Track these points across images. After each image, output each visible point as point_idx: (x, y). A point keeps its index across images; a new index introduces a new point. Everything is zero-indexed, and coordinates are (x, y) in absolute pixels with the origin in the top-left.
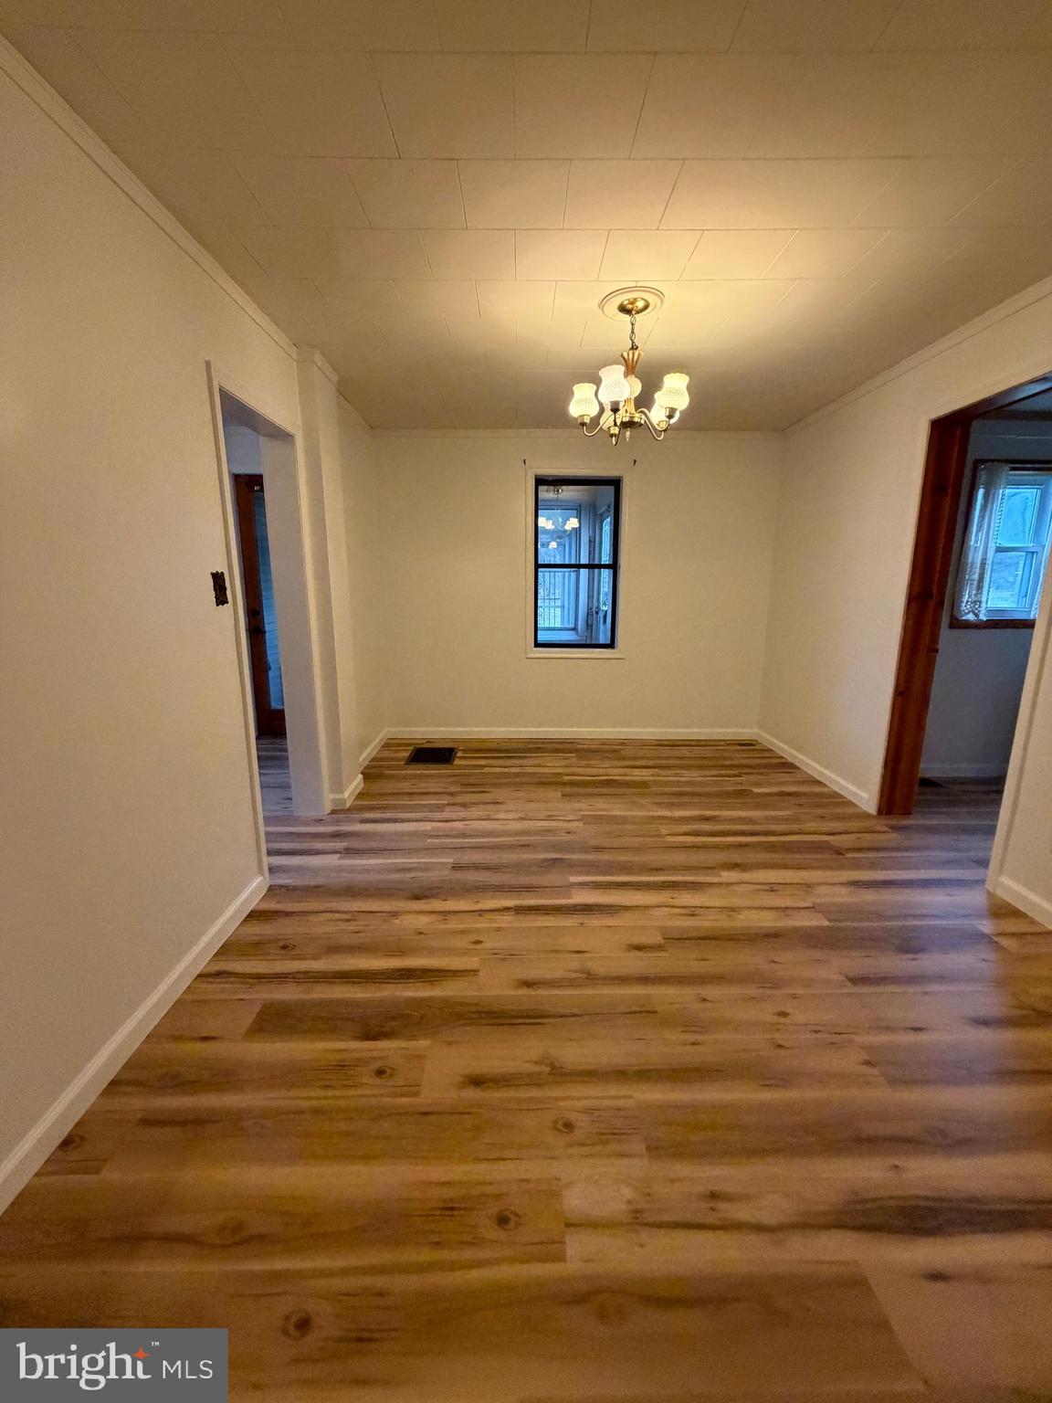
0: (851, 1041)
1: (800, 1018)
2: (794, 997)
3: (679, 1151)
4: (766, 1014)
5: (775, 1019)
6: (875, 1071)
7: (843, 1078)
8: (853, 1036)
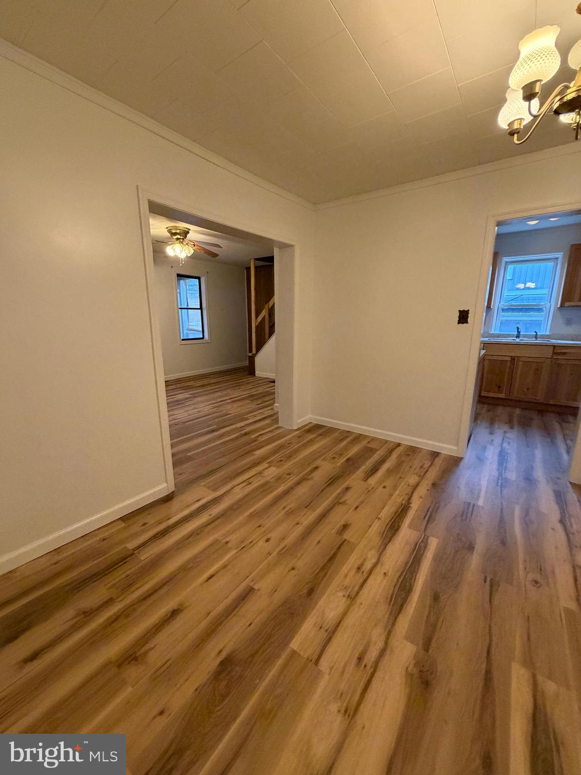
0: (236, 548)
1: (261, 543)
2: (270, 554)
3: (262, 486)
4: (274, 535)
5: (269, 536)
6: (224, 541)
7: (234, 531)
8: (237, 551)
